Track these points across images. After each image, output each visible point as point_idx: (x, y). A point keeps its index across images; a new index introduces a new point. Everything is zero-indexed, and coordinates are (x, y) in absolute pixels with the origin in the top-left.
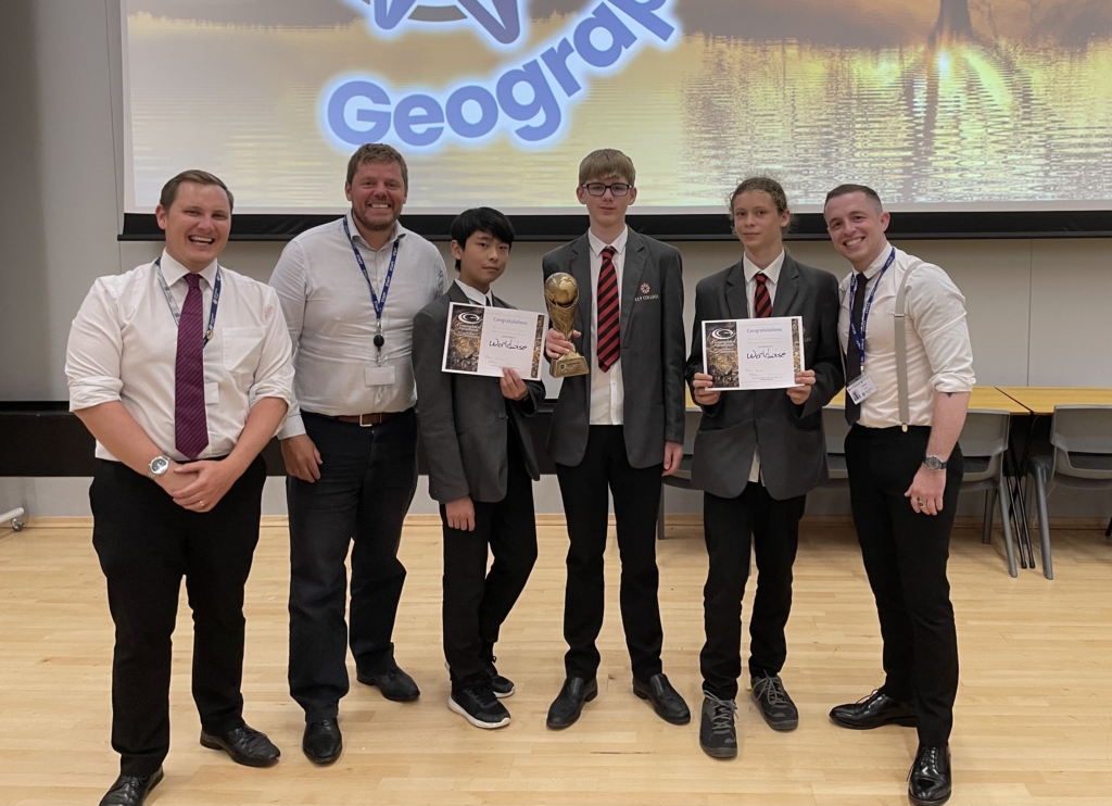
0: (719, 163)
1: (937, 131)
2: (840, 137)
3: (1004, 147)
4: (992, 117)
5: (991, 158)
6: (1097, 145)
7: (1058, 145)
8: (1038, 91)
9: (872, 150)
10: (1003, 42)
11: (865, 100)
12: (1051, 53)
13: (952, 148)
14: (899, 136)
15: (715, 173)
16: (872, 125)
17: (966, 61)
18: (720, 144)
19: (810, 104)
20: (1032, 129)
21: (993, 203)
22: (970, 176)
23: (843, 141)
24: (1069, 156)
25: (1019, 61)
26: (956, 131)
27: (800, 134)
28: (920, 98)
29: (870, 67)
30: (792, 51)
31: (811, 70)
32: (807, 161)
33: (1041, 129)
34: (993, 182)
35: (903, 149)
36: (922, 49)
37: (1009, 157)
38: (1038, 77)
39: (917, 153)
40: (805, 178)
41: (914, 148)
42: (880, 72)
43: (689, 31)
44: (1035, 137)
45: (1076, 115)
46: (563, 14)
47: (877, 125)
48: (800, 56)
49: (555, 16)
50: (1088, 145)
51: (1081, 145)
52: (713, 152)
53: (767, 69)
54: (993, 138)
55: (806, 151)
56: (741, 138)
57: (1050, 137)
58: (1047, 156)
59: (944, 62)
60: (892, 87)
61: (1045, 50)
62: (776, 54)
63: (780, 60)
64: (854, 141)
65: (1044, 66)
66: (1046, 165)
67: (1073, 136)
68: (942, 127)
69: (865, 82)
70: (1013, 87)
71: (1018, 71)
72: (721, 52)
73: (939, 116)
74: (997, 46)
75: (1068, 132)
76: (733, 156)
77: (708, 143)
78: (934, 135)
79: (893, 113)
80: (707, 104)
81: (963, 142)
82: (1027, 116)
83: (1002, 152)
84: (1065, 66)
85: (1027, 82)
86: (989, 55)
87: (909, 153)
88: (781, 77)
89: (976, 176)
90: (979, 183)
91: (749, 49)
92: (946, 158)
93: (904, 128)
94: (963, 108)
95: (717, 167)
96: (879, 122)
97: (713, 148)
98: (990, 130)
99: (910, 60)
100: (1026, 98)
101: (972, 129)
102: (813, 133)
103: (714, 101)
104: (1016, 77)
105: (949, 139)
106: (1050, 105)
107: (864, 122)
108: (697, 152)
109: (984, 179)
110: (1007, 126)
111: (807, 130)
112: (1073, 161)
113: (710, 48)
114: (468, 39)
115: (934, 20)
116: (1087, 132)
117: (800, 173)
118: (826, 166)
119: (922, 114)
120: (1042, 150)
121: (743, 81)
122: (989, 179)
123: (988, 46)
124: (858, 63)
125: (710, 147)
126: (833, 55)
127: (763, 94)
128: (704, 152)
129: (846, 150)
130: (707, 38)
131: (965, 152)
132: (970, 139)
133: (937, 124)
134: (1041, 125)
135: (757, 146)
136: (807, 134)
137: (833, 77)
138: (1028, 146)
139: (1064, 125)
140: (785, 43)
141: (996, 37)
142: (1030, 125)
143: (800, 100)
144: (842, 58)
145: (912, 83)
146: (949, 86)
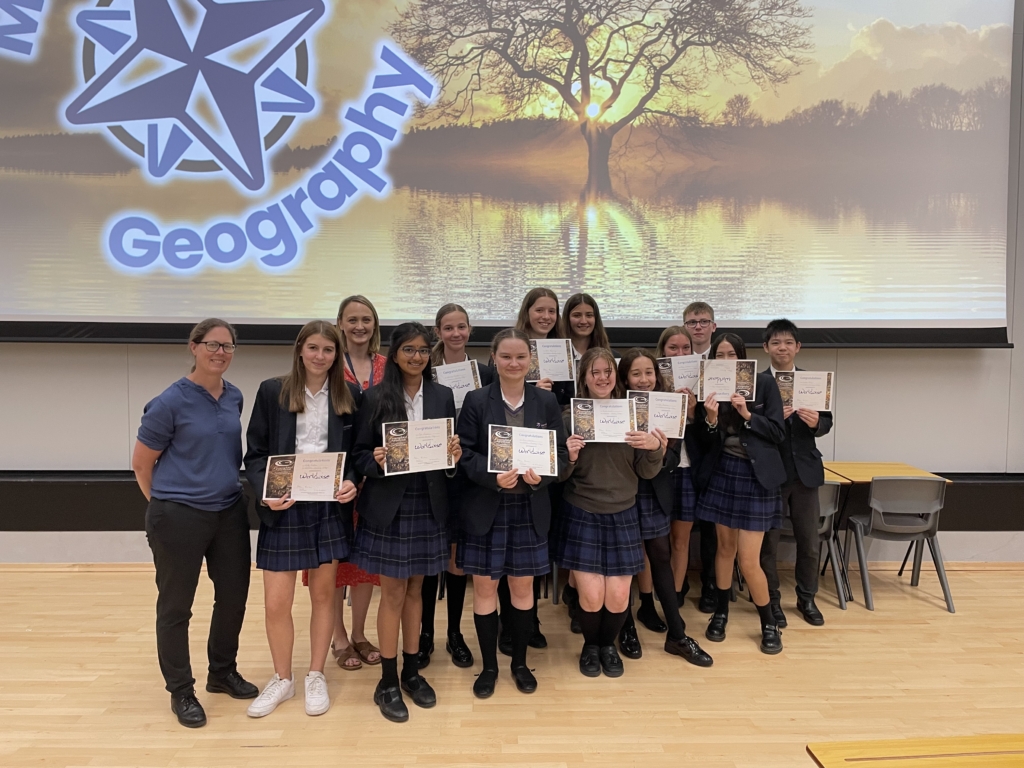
0: (422, 286)
1: (587, 267)
2: (515, 269)
3: (637, 280)
4: (628, 257)
5: (627, 288)
6: (705, 279)
7: (676, 279)
8: (661, 238)
9: (538, 279)
10: (635, 201)
11: (534, 241)
12: (671, 210)
13: (598, 280)
14: (559, 270)
15: (419, 295)
16: (539, 261)
17: (608, 214)
18: (423, 272)
19: (492, 243)
20: (658, 267)
21: (629, 321)
22: (612, 300)
23: (517, 272)
24: (685, 287)
25: (647, 215)
26: (601, 267)
27: (484, 266)
28: (574, 241)
29: (536, 217)
30: (477, 203)
31: (492, 218)
32: (489, 286)
33: (664, 266)
34: (629, 306)
35: (562, 279)
36: (575, 204)
37: (641, 287)
38: (661, 228)
39: (573, 283)
40: (489, 300)
41: (570, 279)
42: (544, 221)
43: (398, 185)
44: (660, 272)
45: (689, 257)
46: (299, 169)
47: (542, 261)
48: (484, 207)
49: (293, 170)
50: (698, 279)
51: (693, 279)
52: (418, 278)
53: (458, 216)
54: (629, 273)
55: (489, 279)
56: (439, 268)
57: (670, 272)
58: (668, 287)
59: (591, 215)
60: (553, 232)
61: (666, 207)
62: (465, 205)
63: (469, 210)
64: (525, 272)
65: (666, 219)
66: (668, 293)
67: (688, 272)
68: (591, 264)
69: (533, 228)
70: (643, 234)
71: (647, 223)
72: (423, 202)
73: (588, 255)
74: (630, 204)
75: (683, 269)
76: (433, 282)
77: (414, 271)
78: (585, 269)
79: (554, 252)
80: (413, 241)
81: (607, 275)
82: (654, 256)
83: (635, 283)
84: (681, 220)
85: (653, 231)
86: (626, 210)
87: (566, 283)
88: (469, 222)
89: (616, 301)
90: (619, 306)
91: (444, 200)
92: (594, 287)
93: (562, 264)
94: (606, 249)
95: (421, 290)
96: (544, 259)
97: (418, 275)
98: (626, 267)
99: (566, 213)
100: (652, 243)
101: (613, 266)
102: (494, 266)
103: (418, 239)
104: (645, 227)
105: (596, 272)
106: (670, 249)
107: (532, 259)
108: (405, 278)
109: (622, 303)
110: (639, 264)
111: (490, 263)
112: (687, 291)
113: (415, 199)
114: (222, 185)
115: (585, 182)
116: (698, 269)
117: (485, 295)
118: (504, 291)
119: (576, 254)
120: (665, 283)
121: (440, 225)
122: (626, 303)
123: (624, 203)
124: (528, 213)
125: (415, 274)
126: (509, 207)
127: (455, 235)
128: (411, 278)
129: (519, 279)
130: (412, 191)
131: (608, 283)
132: (611, 273)
133: (587, 261)
134: (664, 264)
135: (452, 274)
136: (489, 266)
137: (509, 225)
138: (655, 279)
139: (681, 264)
140: (471, 197)
141: (630, 197)
142: (656, 264)
143: (484, 241)
144: (516, 209)
145: (568, 230)
146: (596, 233)
